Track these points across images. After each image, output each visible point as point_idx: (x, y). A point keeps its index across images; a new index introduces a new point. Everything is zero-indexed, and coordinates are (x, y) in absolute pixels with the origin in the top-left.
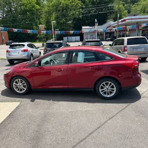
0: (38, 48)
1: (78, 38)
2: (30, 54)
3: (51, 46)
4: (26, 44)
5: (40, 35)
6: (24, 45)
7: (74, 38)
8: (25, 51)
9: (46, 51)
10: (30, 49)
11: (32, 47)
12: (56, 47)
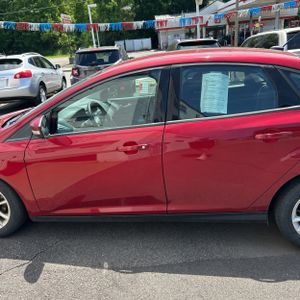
0: (58, 66)
1: (147, 42)
2: (37, 83)
3: (89, 60)
4: (25, 57)
5: (64, 39)
6: (19, 62)
7: (138, 43)
8: (23, 75)
9: (77, 75)
10: (35, 70)
11: (43, 66)
12: (101, 62)
